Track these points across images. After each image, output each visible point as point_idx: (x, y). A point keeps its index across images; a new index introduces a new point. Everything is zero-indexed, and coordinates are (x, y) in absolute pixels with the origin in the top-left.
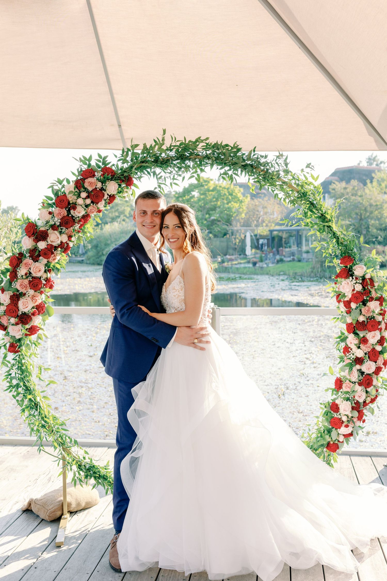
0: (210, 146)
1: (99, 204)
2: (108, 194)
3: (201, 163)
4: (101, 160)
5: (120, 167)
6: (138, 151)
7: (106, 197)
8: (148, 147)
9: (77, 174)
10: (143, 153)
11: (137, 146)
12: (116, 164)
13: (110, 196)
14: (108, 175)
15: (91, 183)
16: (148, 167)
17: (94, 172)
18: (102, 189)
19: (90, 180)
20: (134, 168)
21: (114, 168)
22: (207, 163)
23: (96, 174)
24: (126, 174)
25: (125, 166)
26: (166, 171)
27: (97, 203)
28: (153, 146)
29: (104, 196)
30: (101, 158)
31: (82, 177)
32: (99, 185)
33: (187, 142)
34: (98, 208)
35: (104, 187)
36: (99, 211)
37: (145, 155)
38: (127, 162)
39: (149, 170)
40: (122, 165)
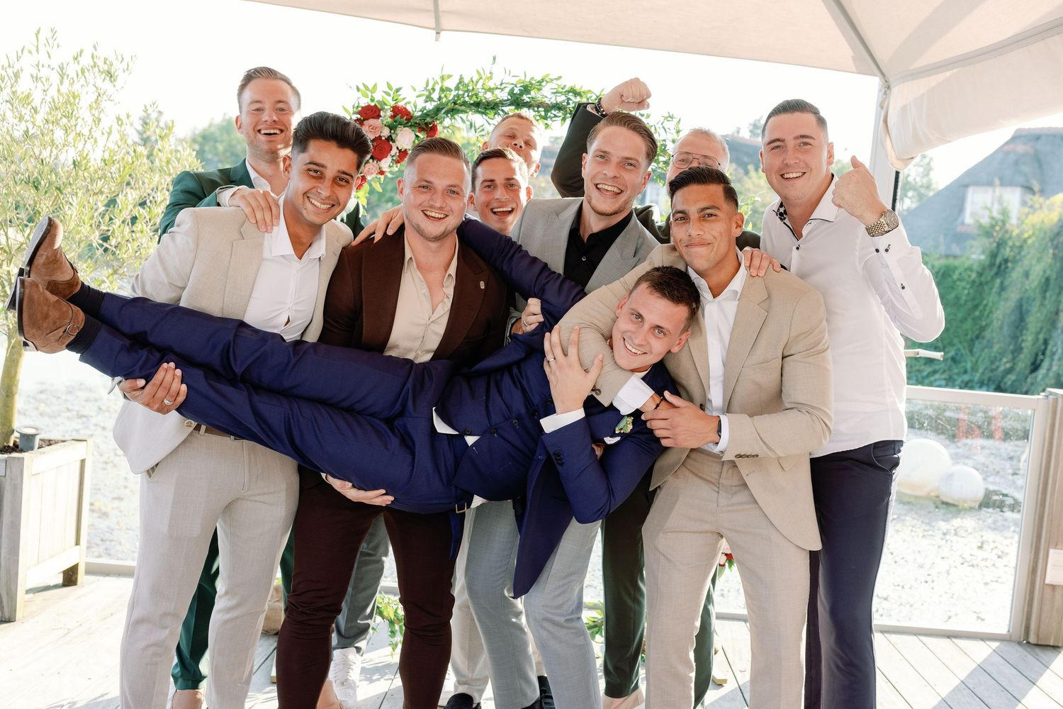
0: (562, 89)
1: (384, 161)
2: (398, 148)
3: (546, 115)
4: (392, 93)
5: (419, 107)
6: (451, 83)
7: (394, 151)
8: (466, 80)
9: (351, 111)
10: (457, 88)
11: (449, 76)
12: (413, 102)
13: (400, 151)
14: (401, 118)
15: (373, 128)
16: (463, 111)
17: (380, 110)
18: (390, 139)
19: (372, 122)
20: (443, 111)
21: (409, 108)
22: (555, 116)
23: (382, 113)
24: (428, 120)
25: (430, 106)
26: (490, 121)
27: (380, 160)
28: (475, 80)
29: (391, 150)
30: (391, 90)
31: (359, 116)
32: (386, 132)
33: (528, 80)
34: (380, 168)
35: (393, 136)
36: (382, 173)
37: (461, 92)
38: (432, 100)
39: (464, 116)
40: (424, 105)
